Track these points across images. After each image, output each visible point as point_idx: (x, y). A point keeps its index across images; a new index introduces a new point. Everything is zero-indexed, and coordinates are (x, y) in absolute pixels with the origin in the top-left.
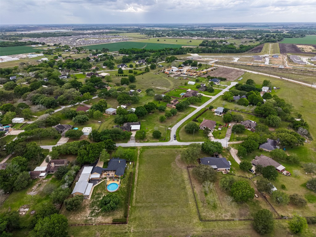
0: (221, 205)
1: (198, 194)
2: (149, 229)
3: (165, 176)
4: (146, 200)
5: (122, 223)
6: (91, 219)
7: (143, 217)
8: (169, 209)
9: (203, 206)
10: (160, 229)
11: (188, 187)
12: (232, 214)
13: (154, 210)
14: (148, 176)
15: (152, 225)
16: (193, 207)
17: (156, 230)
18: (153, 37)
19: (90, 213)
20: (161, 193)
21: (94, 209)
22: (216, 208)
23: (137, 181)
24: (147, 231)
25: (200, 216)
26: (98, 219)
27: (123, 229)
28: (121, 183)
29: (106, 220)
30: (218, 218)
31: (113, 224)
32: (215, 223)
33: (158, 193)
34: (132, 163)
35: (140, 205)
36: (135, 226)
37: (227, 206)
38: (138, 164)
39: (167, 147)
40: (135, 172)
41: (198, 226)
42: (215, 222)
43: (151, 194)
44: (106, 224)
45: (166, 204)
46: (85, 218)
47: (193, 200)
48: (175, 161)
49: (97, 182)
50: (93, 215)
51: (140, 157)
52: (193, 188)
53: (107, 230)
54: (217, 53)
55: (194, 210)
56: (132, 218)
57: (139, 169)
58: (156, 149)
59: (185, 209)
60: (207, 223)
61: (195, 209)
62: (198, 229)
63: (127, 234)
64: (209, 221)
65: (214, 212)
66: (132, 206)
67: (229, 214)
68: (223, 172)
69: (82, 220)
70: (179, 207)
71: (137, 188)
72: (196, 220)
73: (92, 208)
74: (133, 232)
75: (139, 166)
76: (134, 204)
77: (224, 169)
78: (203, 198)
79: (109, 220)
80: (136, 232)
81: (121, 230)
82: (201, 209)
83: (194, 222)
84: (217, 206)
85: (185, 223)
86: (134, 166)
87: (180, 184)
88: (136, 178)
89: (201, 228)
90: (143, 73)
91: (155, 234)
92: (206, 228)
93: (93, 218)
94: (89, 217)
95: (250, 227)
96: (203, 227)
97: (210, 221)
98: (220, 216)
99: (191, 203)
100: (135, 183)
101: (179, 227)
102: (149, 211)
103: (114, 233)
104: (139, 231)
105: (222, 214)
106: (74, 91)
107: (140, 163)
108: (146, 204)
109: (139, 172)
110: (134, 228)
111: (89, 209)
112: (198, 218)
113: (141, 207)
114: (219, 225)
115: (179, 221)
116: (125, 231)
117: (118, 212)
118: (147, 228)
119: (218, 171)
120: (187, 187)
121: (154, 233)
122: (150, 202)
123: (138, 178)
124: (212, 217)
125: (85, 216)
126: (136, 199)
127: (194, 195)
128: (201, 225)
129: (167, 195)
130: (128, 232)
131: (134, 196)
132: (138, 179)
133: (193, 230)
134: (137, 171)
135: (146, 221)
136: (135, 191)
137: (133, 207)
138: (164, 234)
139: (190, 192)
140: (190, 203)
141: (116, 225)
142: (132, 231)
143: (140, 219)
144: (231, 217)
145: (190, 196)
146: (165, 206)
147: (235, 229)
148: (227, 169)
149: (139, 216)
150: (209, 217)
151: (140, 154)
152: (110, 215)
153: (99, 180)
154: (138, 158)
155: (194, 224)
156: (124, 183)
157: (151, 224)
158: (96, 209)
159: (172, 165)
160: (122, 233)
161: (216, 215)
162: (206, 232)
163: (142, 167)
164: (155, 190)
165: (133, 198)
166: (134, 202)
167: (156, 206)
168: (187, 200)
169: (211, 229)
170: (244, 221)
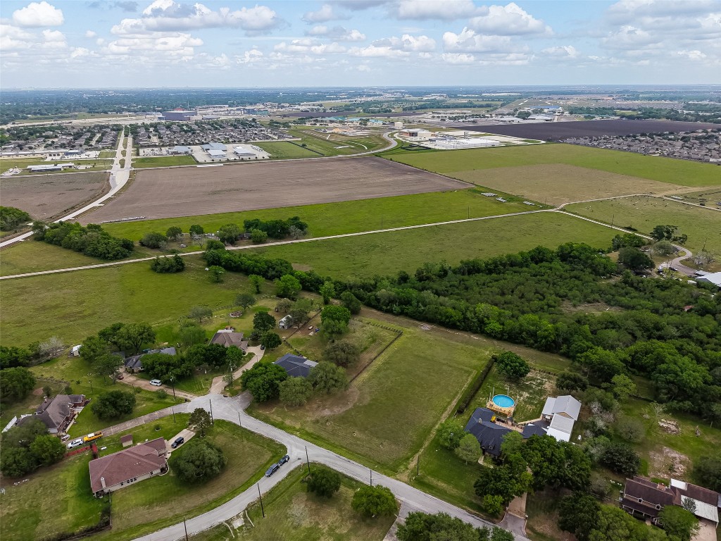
1: (376, 352)
3: (400, 388)
4: (454, 370)
7: (468, 357)
11: (378, 363)
14: (430, 399)
16: (398, 344)
19: (544, 384)
20: (426, 370)
21: (538, 386)
23: (454, 398)
26: (532, 375)
38: (435, 429)
40: (450, 415)
43: (442, 373)
47: (389, 349)
48: (355, 405)
50: (539, 381)
51: (421, 447)
52: (374, 359)
57: (439, 419)
59: (410, 346)
70: (415, 350)
71: (460, 389)
73: (542, 389)
75: (434, 424)
76: (474, 373)
78: (374, 346)
87: (387, 369)
88: (454, 403)
93: (539, 377)
94: (546, 381)
99: (395, 348)
100: (459, 396)
102: (457, 359)
107: (429, 431)
109: (442, 413)
111: (546, 389)
113: (466, 366)
120: (382, 363)
122: (451, 366)
123: (449, 403)
125: (551, 383)
126: (469, 376)
130: (493, 352)
131: (470, 380)
132: (451, 401)
134: (445, 415)
136: (466, 386)
142: (488, 352)
146: (433, 356)
151: (412, 456)
154: (427, 444)
156: (480, 404)
163: (431, 420)
164: (432, 376)
165: (474, 379)
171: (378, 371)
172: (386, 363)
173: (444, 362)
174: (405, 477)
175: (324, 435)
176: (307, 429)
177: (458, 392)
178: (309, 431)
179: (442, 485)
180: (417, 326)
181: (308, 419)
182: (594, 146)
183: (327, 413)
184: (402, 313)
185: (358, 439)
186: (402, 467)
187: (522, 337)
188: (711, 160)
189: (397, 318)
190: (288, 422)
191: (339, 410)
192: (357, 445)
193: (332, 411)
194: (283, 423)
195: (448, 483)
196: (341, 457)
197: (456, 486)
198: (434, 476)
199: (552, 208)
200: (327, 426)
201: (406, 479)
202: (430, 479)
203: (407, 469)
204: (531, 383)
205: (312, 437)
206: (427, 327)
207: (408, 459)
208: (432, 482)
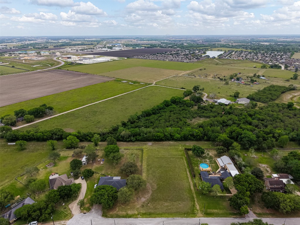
3: (163, 175)
7: (176, 152)
14: (178, 175)
20: (166, 163)
21: (208, 155)
23: (186, 171)
38: (192, 188)
43: (173, 162)
48: (152, 191)
51: (194, 198)
55: (145, 154)
56: (183, 152)
57: (189, 183)
70: (154, 155)
76: (184, 158)
78: (136, 159)
82: (140, 154)
85: (151, 149)
86: (195, 185)
87: (151, 168)
88: (188, 174)
100: (188, 170)
101: (155, 148)
102: (173, 154)
109: (188, 180)
112: (144, 151)
113: (179, 156)
120: (146, 166)
131: (185, 161)
132: (187, 173)
134: (190, 180)
139: (145, 163)
140: (146, 157)
145: (145, 161)
146: (163, 156)
151: (194, 203)
154: (195, 195)
164: (170, 165)
171: (148, 170)
172: (148, 166)
173: (170, 157)
174: (200, 214)
175: (152, 211)
176: (141, 212)
177: (185, 168)
178: (143, 213)
179: (215, 211)
180: (146, 144)
181: (138, 206)
182: (145, 59)
183: (143, 200)
184: (137, 140)
185: (168, 206)
186: (195, 210)
187: (189, 138)
188: (185, 61)
189: (135, 143)
190: (130, 212)
191: (148, 196)
192: (170, 209)
193: (145, 198)
194: (127, 214)
195: (216, 208)
196: (169, 218)
197: (220, 209)
198: (209, 209)
199: (152, 84)
200: (149, 206)
201: (201, 215)
202: (209, 211)
203: (198, 210)
204: (205, 155)
205: (147, 215)
206: (150, 143)
207: (194, 206)
208: (211, 212)
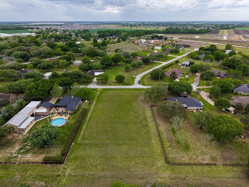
0: (195, 146)
1: (163, 132)
2: (92, 173)
3: (124, 113)
4: (96, 137)
5: (56, 163)
6: (16, 157)
7: (88, 157)
8: (125, 148)
9: (170, 146)
10: (108, 173)
11: (151, 124)
12: (211, 157)
13: (104, 149)
14: (104, 113)
15: (98, 167)
16: (157, 147)
17: (103, 174)
18: (127, 26)
19: (18, 149)
20: (117, 129)
21: (26, 145)
22: (189, 149)
23: (90, 118)
24: (89, 175)
25: (166, 158)
26: (26, 156)
27: (55, 171)
28: (70, 119)
29: (36, 158)
30: (192, 162)
31: (44, 163)
32: (188, 168)
33: (113, 129)
34: (89, 101)
35: (87, 142)
36: (73, 167)
37: (203, 147)
38: (94, 102)
39: (129, 89)
40: (90, 109)
41: (164, 171)
42: (189, 166)
43: (104, 131)
44: (34, 164)
45: (121, 142)
46: (9, 155)
47: (158, 139)
48: (137, 101)
49: (42, 117)
50: (22, 151)
52: (157, 126)
53: (32, 171)
54: (181, 34)
55: (158, 150)
56: (72, 157)
58: (118, 91)
59: (146, 149)
60: (176, 167)
61: (160, 149)
62: (164, 175)
63: (59, 178)
64: (179, 164)
65: (187, 154)
66: (76, 144)
67: (208, 156)
68: (195, 111)
69: (4, 157)
70: (138, 146)
71: (87, 124)
72: (161, 163)
73: (24, 143)
74: (68, 176)
75: (96, 104)
76: (79, 140)
77: (196, 108)
78: (171, 137)
79: (40, 158)
80: (72, 176)
81: (52, 172)
82: (168, 150)
83: (159, 165)
84: (190, 147)
85: (146, 166)
86: (90, 104)
87: (141, 122)
88: (89, 115)
89: (169, 173)
90: (115, 43)
91: (99, 180)
92: (176, 174)
93: (20, 156)
94: (15, 153)
95: (242, 175)
96: (171, 172)
97: (182, 165)
98: (195, 159)
99: (155, 142)
100: (87, 120)
101: (136, 171)
102: (98, 149)
103: (41, 175)
104: (77, 174)
105: (197, 157)
106: (47, 49)
107: (97, 102)
108: (95, 141)
109: (94, 109)
110: (71, 170)
111: (19, 145)
112: (164, 161)
113: (87, 144)
114: (195, 170)
115: (136, 163)
116: (57, 174)
117: (56, 150)
118: (90, 171)
119: (188, 110)
120: (149, 124)
121: (99, 178)
122: (100, 139)
123: (92, 115)
124: (183, 160)
125: (11, 152)
126: (83, 136)
127: (159, 133)
128: (169, 169)
129: (124, 133)
130: (62, 175)
131: (82, 132)
133: (156, 177)
134: (92, 108)
135: (91, 162)
136: (84, 127)
137: (78, 144)
138: (113, 180)
139: (153, 129)
140: (153, 142)
141: (48, 165)
142: (67, 174)
143: (83, 158)
144: (211, 160)
145: (154, 134)
146: (119, 145)
147: (220, 177)
148: (199, 108)
149: (82, 155)
150: (179, 160)
151: (100, 94)
152: (43, 153)
153: (44, 116)
154: (96, 98)
155: (158, 167)
156: (73, 119)
157: (96, 166)
158: (29, 144)
159: (134, 104)
160: (53, 176)
161: (190, 157)
162: (175, 179)
163: (98, 105)
164: (110, 127)
165: (79, 134)
166: (81, 138)
167: (108, 144)
168: (149, 139)
169: (183, 176)
170: (231, 167)
171: (145, 119)
172: (146, 126)
177: (89, 122)
185: (123, 93)
203: (100, 91)
